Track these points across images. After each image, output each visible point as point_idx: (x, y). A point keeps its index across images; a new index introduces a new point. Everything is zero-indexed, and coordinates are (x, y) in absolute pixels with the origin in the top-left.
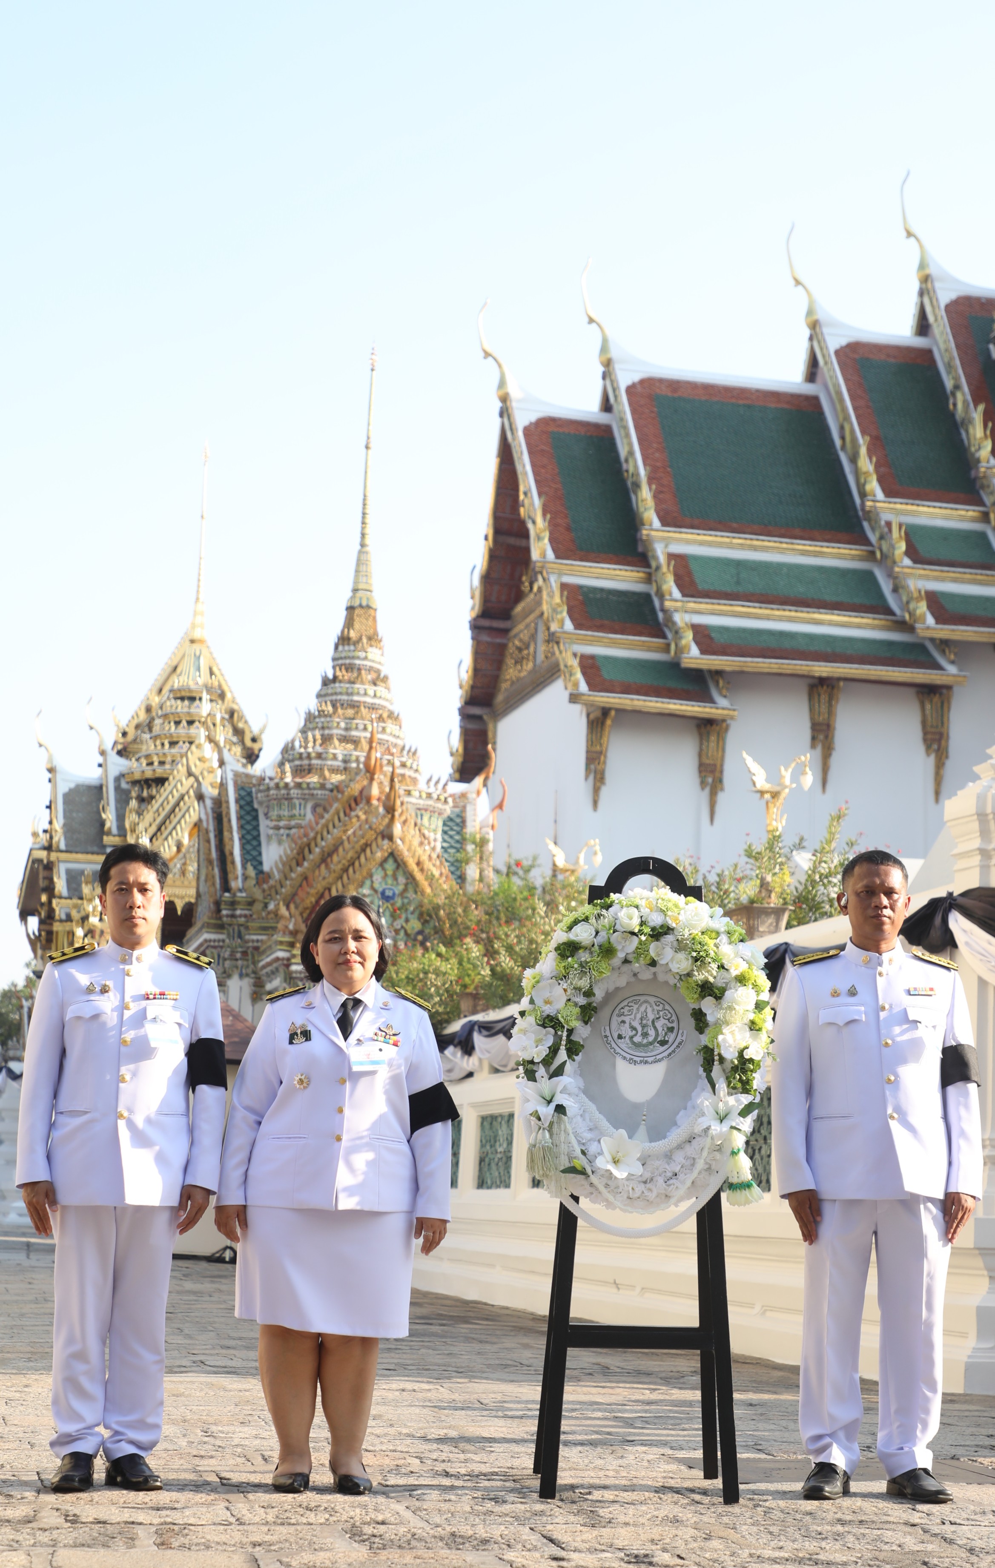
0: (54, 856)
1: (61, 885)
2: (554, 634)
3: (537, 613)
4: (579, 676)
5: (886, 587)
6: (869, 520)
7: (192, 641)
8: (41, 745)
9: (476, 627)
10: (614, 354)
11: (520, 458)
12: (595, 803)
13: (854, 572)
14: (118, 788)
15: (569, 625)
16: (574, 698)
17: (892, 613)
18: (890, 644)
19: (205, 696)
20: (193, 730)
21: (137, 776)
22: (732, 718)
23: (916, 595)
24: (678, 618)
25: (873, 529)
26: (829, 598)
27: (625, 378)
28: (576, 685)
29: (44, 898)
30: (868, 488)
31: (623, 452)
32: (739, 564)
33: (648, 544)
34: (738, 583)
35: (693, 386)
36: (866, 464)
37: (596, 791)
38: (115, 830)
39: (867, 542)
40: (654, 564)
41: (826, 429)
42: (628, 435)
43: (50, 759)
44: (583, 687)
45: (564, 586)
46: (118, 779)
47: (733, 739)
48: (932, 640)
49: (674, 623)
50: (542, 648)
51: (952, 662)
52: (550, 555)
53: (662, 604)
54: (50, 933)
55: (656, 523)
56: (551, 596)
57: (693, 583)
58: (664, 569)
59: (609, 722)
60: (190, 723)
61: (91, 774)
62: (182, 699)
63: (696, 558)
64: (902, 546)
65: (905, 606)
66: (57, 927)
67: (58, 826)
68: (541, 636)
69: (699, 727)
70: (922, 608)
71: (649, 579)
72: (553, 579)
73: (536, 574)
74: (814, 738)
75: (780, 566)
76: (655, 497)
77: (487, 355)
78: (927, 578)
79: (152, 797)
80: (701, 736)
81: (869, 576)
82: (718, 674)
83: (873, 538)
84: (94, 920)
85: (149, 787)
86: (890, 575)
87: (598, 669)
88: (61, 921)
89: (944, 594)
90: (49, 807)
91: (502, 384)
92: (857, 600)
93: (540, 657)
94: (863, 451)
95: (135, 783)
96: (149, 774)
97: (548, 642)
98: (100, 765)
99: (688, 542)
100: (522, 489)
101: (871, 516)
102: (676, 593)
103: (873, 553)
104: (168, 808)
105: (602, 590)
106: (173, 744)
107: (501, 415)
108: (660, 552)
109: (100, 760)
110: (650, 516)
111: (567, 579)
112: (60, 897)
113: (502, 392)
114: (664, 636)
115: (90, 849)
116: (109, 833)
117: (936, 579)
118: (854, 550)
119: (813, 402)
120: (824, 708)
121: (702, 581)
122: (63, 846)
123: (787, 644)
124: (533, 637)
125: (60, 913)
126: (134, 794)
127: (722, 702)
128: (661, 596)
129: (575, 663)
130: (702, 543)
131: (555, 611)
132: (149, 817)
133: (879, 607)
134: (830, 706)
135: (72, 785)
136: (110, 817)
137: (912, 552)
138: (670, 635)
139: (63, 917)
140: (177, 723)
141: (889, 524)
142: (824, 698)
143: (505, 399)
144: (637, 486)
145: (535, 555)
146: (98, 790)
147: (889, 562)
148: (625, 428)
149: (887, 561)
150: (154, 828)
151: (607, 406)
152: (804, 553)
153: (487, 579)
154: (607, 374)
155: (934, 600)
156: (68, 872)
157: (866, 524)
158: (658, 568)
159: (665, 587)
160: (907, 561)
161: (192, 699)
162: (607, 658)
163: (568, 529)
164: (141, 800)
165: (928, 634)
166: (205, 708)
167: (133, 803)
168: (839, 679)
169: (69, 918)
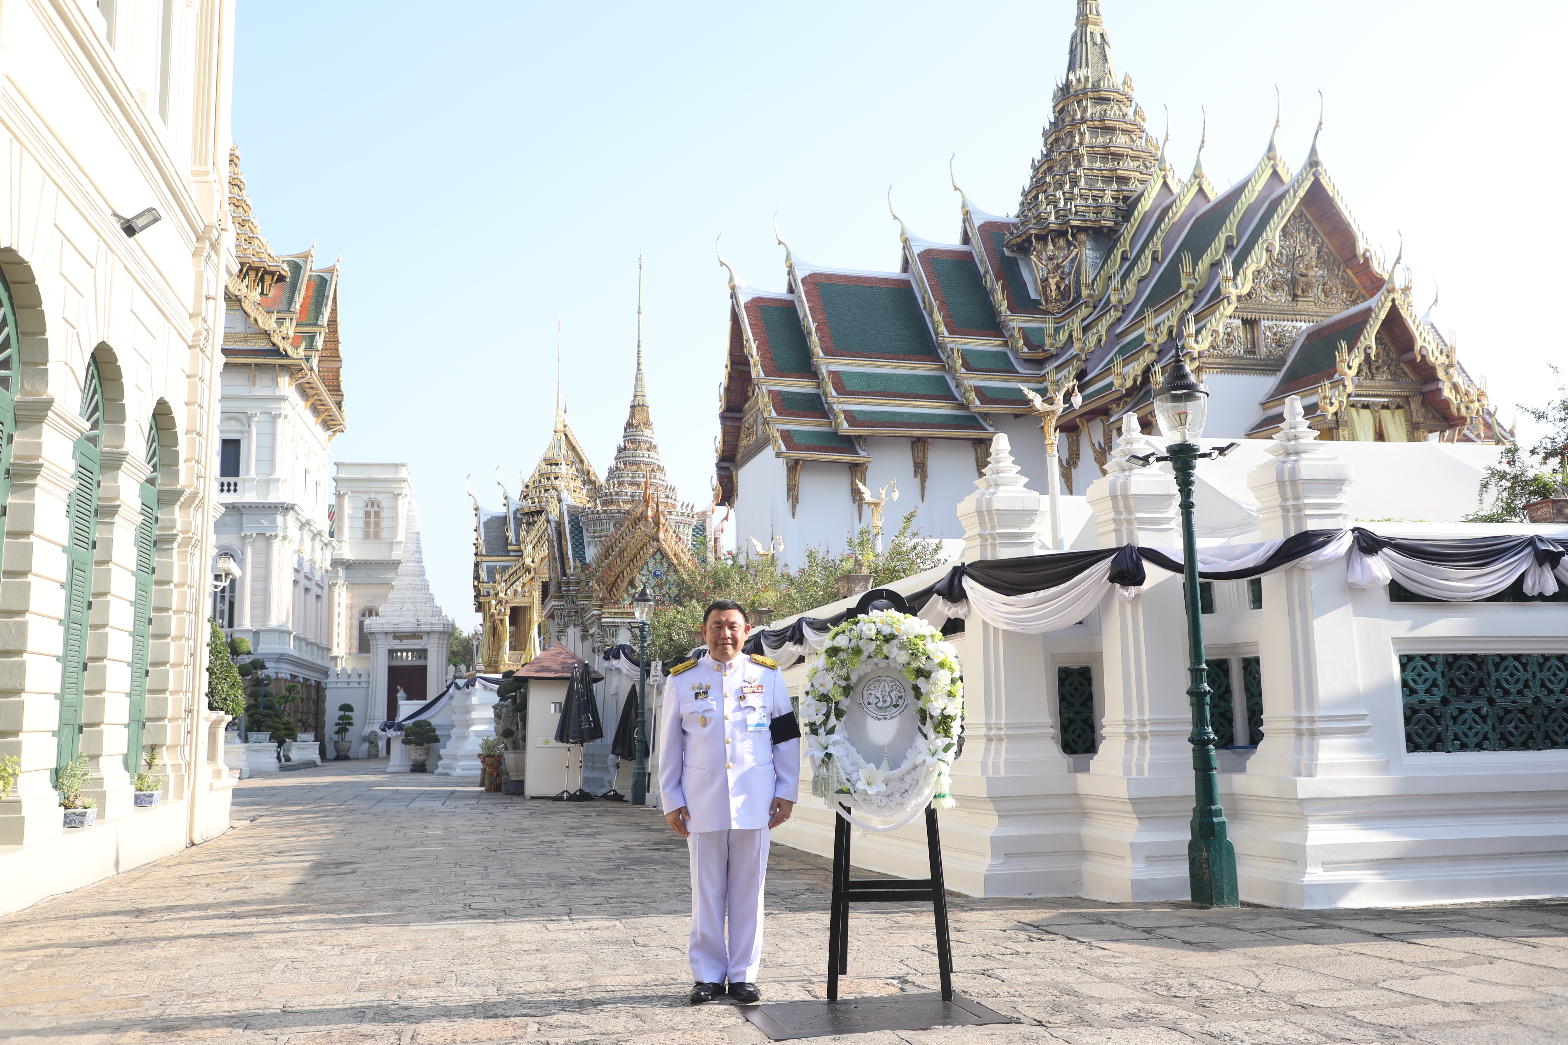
0: (479, 558)
1: (483, 575)
2: (765, 419)
3: (757, 408)
4: (781, 442)
5: (952, 385)
6: (941, 348)
7: (556, 432)
8: (470, 495)
9: (723, 417)
10: (794, 260)
11: (743, 321)
12: (794, 514)
13: (934, 377)
14: (515, 518)
15: (774, 414)
16: (778, 455)
17: (957, 400)
18: (956, 416)
19: (563, 462)
20: (557, 482)
21: (526, 510)
22: (869, 462)
23: (969, 388)
24: (835, 407)
25: (943, 353)
26: (920, 392)
27: (800, 274)
28: (779, 447)
29: (476, 583)
30: (939, 330)
31: (801, 316)
32: (869, 375)
33: (817, 366)
34: (869, 386)
35: (839, 277)
36: (938, 317)
37: (794, 507)
38: (514, 542)
39: (941, 360)
40: (821, 378)
41: (915, 298)
42: (803, 306)
43: (476, 503)
44: (783, 448)
45: (770, 392)
46: (515, 513)
47: (870, 474)
48: (979, 413)
49: (834, 410)
50: (760, 427)
51: (991, 426)
52: (762, 374)
53: (826, 399)
54: (480, 603)
55: (821, 354)
56: (764, 398)
57: (843, 386)
58: (827, 380)
59: (799, 467)
60: (556, 478)
61: (499, 510)
62: (551, 465)
63: (845, 373)
64: (960, 362)
65: (963, 395)
66: (482, 600)
67: (481, 541)
68: (759, 421)
69: (850, 468)
70: (973, 395)
71: (818, 386)
72: (764, 389)
73: (754, 386)
74: (915, 472)
75: (892, 375)
76: (819, 339)
77: (722, 264)
78: (975, 379)
79: (536, 522)
80: (852, 473)
81: (943, 379)
82: (860, 437)
83: (944, 358)
84: (502, 595)
85: (533, 516)
86: (954, 378)
87: (791, 437)
88: (484, 596)
89: (984, 387)
90: (476, 530)
91: (731, 279)
92: (936, 393)
93: (760, 432)
94: (936, 309)
95: (525, 514)
96: (533, 509)
97: (763, 424)
98: (505, 505)
99: (840, 364)
100: (745, 338)
101: (942, 346)
102: (834, 393)
103: (944, 366)
104: (544, 528)
105: (792, 393)
106: (546, 491)
107: (731, 298)
108: (824, 370)
109: (505, 502)
110: (818, 351)
111: (771, 388)
112: (483, 582)
113: (731, 285)
114: (829, 418)
115: (500, 553)
116: (511, 544)
117: (980, 379)
118: (934, 365)
119: (907, 283)
120: (920, 455)
121: (849, 385)
122: (484, 553)
123: (898, 419)
124: (755, 421)
125: (483, 592)
126: (525, 521)
127: (863, 453)
128: (826, 395)
129: (778, 435)
130: (847, 365)
131: (765, 405)
132: (533, 533)
133: (948, 396)
134: (924, 453)
135: (489, 517)
136: (511, 535)
137: (965, 365)
138: (831, 417)
139: (485, 594)
140: (548, 479)
141: (952, 349)
142: (920, 448)
143: (733, 288)
144: (810, 334)
145: (753, 375)
146: (504, 519)
147: (953, 371)
148: (802, 301)
149: (952, 370)
150: (536, 540)
151: (791, 290)
152: (905, 368)
153: (728, 390)
154: (790, 272)
155: (979, 391)
156: (488, 567)
157: (939, 350)
158: (823, 379)
159: (827, 390)
160: (963, 370)
161: (557, 464)
162: (796, 431)
163: (772, 359)
164: (529, 524)
165: (977, 410)
166: (563, 469)
167: (524, 526)
168: (928, 437)
169: (488, 594)
